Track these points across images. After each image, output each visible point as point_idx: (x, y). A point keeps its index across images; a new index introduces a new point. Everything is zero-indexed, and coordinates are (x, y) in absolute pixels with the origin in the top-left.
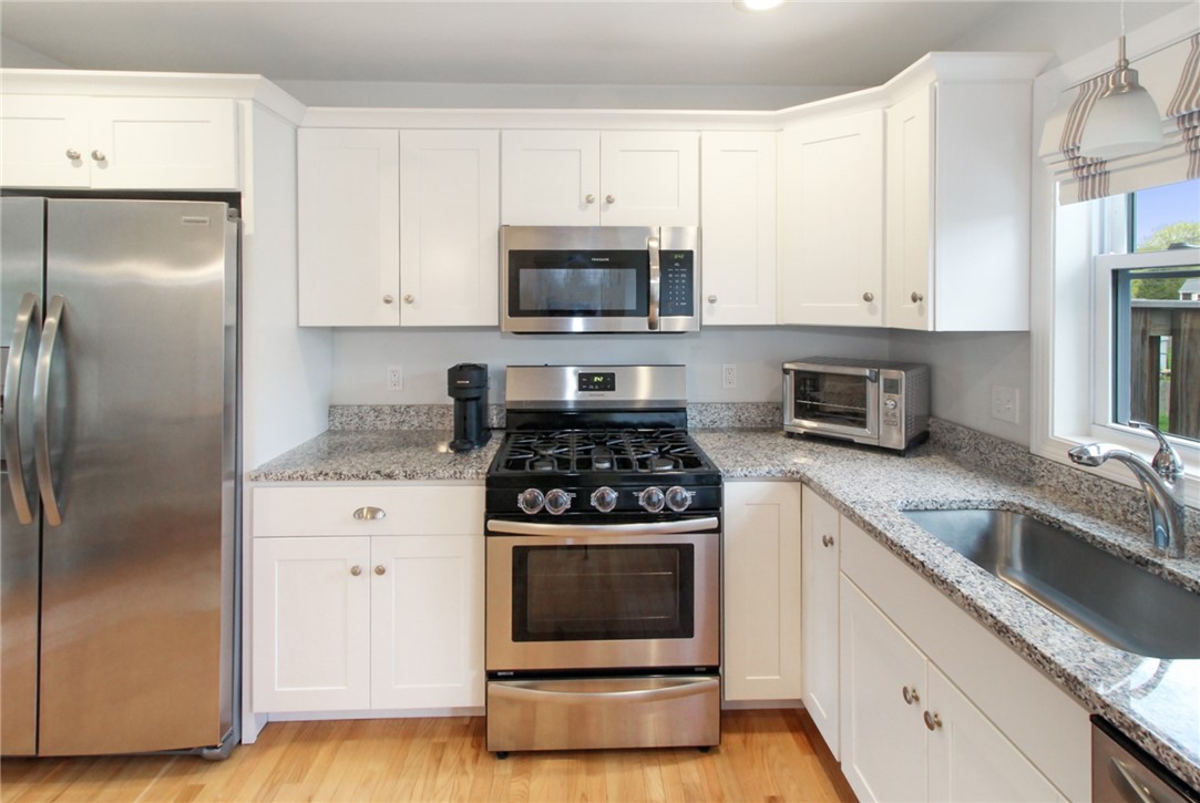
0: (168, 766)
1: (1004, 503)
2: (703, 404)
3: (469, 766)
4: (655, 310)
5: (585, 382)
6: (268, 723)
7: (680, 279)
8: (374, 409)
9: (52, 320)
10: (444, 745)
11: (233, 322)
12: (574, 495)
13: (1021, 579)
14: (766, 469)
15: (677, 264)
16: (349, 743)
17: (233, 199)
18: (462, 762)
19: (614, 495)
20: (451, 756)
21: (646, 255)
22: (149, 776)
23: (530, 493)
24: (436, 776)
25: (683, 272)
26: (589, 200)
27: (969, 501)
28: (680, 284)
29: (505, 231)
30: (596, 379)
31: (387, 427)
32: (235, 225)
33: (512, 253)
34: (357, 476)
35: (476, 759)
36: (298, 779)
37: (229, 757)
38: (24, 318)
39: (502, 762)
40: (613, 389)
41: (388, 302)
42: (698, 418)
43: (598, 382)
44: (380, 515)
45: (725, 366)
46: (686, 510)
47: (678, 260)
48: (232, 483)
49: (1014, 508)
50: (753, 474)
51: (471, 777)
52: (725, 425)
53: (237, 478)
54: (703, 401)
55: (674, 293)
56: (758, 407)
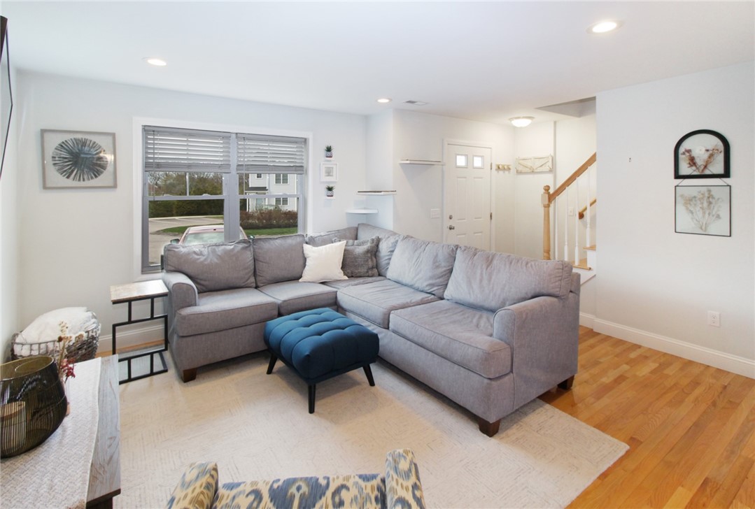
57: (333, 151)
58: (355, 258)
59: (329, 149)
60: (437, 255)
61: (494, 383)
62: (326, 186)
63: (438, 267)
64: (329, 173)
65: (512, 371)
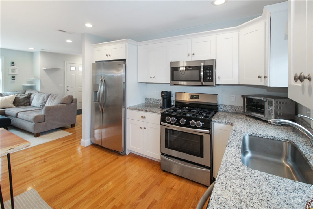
0: (116, 154)
1: (287, 140)
2: (225, 105)
3: (157, 170)
4: (202, 80)
5: (192, 96)
6: (131, 153)
7: (209, 72)
8: (153, 99)
9: (104, 80)
10: (155, 166)
11: (125, 81)
12: (177, 120)
13: (290, 164)
14: (225, 121)
15: (209, 69)
16: (141, 160)
17: (125, 60)
18: (157, 169)
19: (185, 121)
20: (155, 168)
21: (200, 67)
22: (113, 154)
23: (168, 118)
24: (151, 170)
25: (210, 71)
26: (189, 55)
27: (274, 137)
28: (209, 74)
29: (171, 63)
30: (195, 96)
31: (155, 103)
32: (125, 65)
33: (172, 67)
34: (141, 110)
35: (159, 170)
36: (131, 162)
37: (124, 155)
38: (101, 80)
39: (163, 172)
40: (198, 99)
41: (151, 78)
42: (223, 108)
43: (195, 97)
44: (145, 118)
45: (232, 95)
46: (200, 127)
47: (209, 68)
48: (124, 109)
49: (290, 142)
50: (221, 122)
51: (157, 172)
52: (231, 111)
53: (125, 108)
54: (224, 104)
55: (208, 76)
56: (241, 107)
57: (15, 64)
58: (20, 100)
59: (13, 63)
60: (44, 97)
61: (36, 124)
62: (12, 76)
63: (44, 100)
64: (13, 71)
65: (44, 121)
